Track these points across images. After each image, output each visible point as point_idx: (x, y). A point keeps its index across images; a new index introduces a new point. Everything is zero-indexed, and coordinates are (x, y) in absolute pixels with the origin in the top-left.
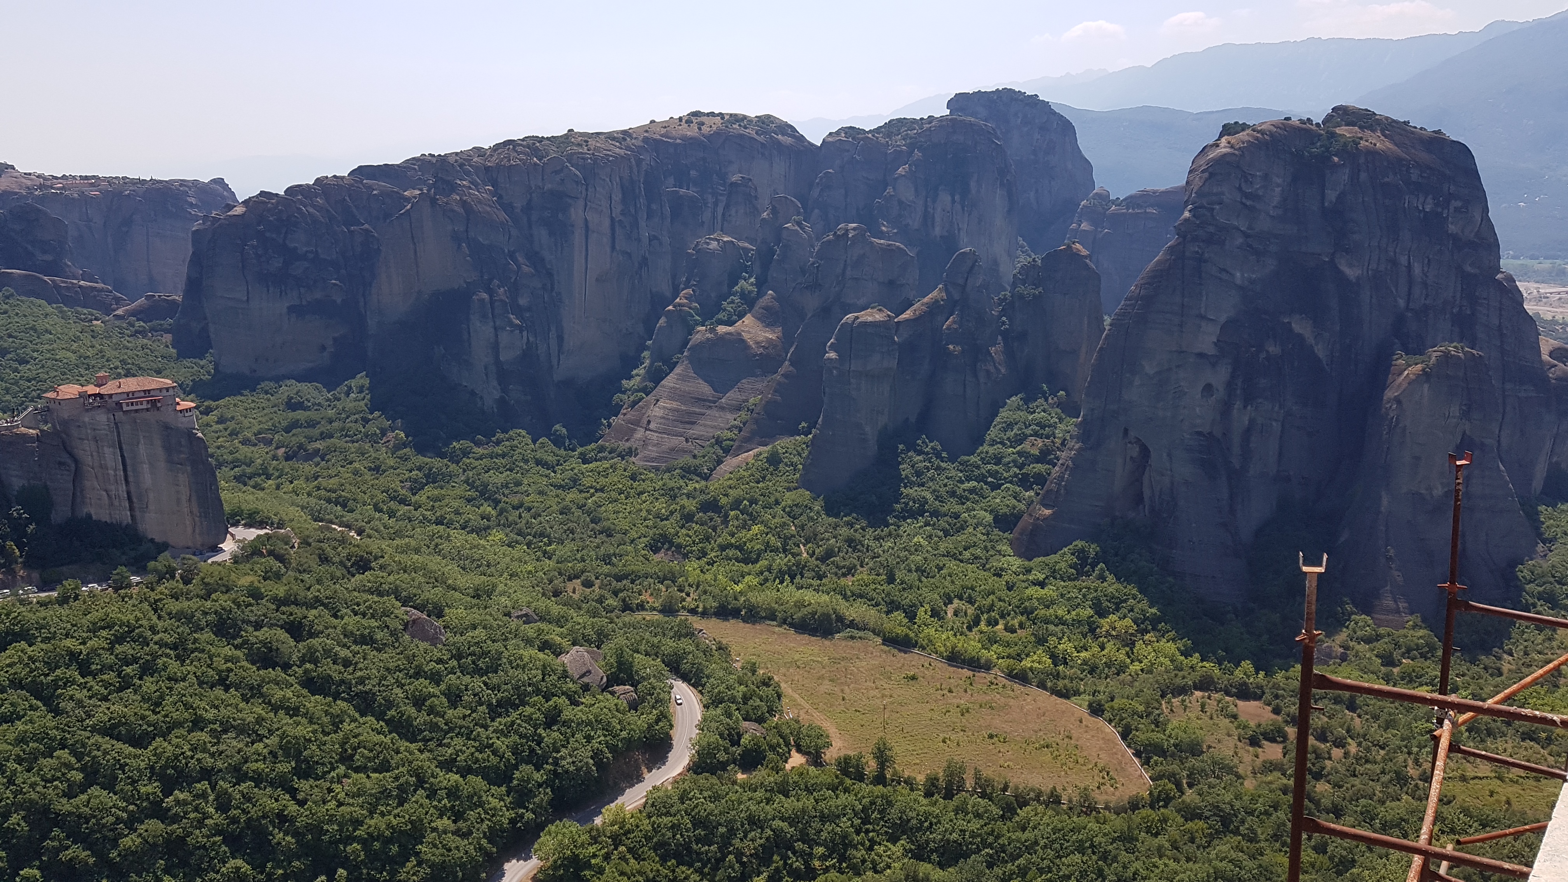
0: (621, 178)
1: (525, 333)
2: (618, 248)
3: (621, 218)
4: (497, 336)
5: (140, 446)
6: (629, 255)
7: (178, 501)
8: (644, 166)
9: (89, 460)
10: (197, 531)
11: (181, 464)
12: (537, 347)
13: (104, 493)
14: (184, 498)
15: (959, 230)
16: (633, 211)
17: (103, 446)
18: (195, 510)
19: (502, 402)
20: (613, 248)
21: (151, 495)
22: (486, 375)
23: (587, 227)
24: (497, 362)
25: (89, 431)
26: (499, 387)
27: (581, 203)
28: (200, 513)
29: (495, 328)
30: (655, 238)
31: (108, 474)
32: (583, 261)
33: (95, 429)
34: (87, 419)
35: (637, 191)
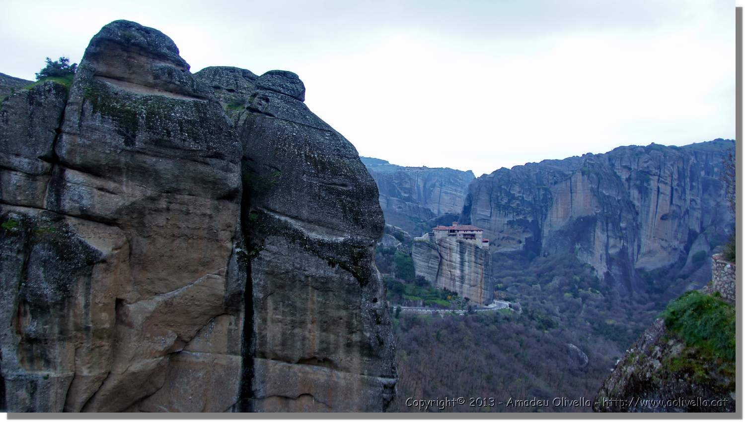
0: (678, 167)
1: (622, 241)
2: (674, 202)
3: (677, 187)
4: (608, 240)
5: (466, 254)
6: (680, 207)
7: (477, 281)
8: (691, 163)
9: (446, 257)
10: (482, 296)
11: (480, 265)
12: (627, 248)
13: (449, 273)
14: (479, 280)
16: (683, 184)
17: (452, 252)
18: (483, 286)
19: (607, 274)
20: (671, 203)
21: (467, 277)
22: (601, 259)
23: (658, 191)
24: (607, 254)
26: (606, 266)
27: (657, 177)
28: (485, 288)
29: (608, 236)
30: (693, 200)
31: (452, 265)
32: (655, 208)
33: (450, 244)
34: (448, 240)
35: (686, 175)
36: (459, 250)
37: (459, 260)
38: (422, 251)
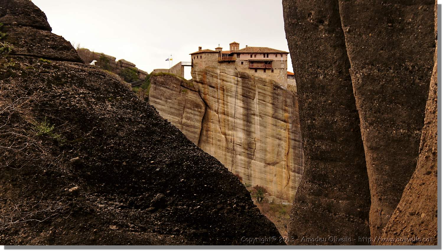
5: (255, 100)
7: (278, 154)
9: (215, 106)
10: (291, 184)
11: (285, 121)
13: (223, 136)
14: (283, 152)
17: (227, 95)
18: (292, 165)
21: (258, 144)
25: (219, 81)
28: (295, 167)
31: (228, 121)
33: (223, 80)
34: (218, 71)
36: (240, 90)
37: (241, 111)
38: (168, 92)
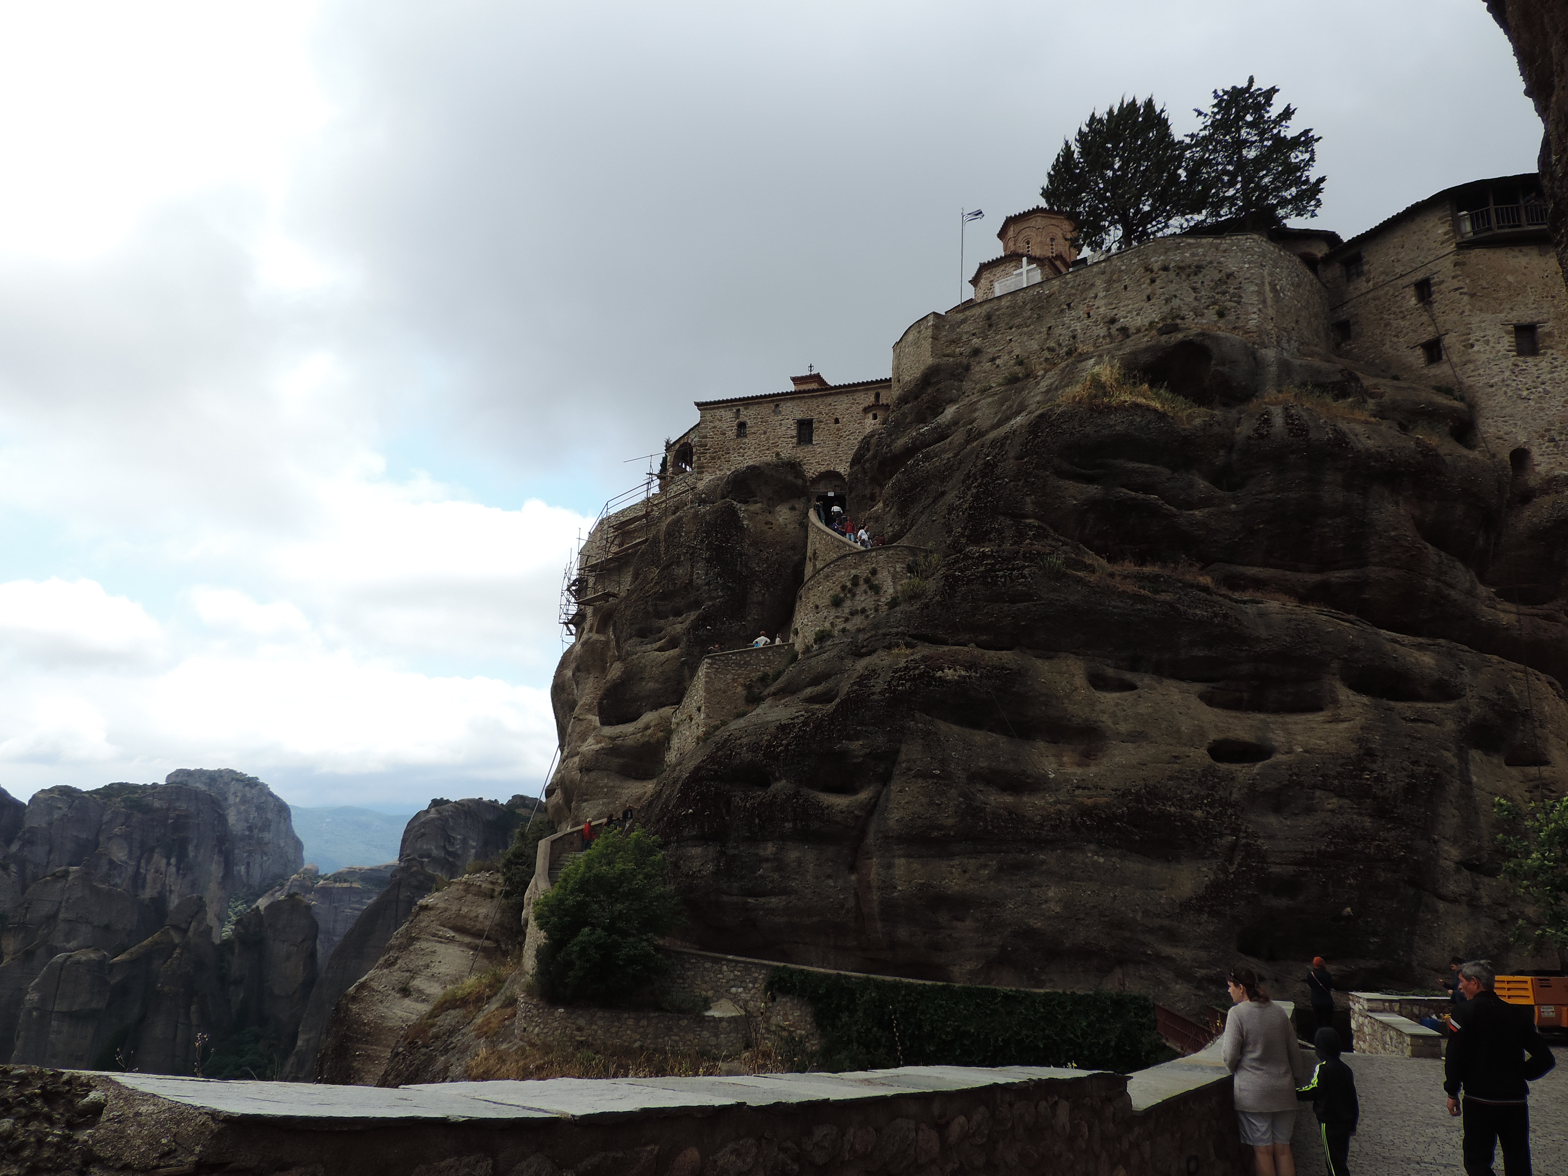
15: (171, 892)
